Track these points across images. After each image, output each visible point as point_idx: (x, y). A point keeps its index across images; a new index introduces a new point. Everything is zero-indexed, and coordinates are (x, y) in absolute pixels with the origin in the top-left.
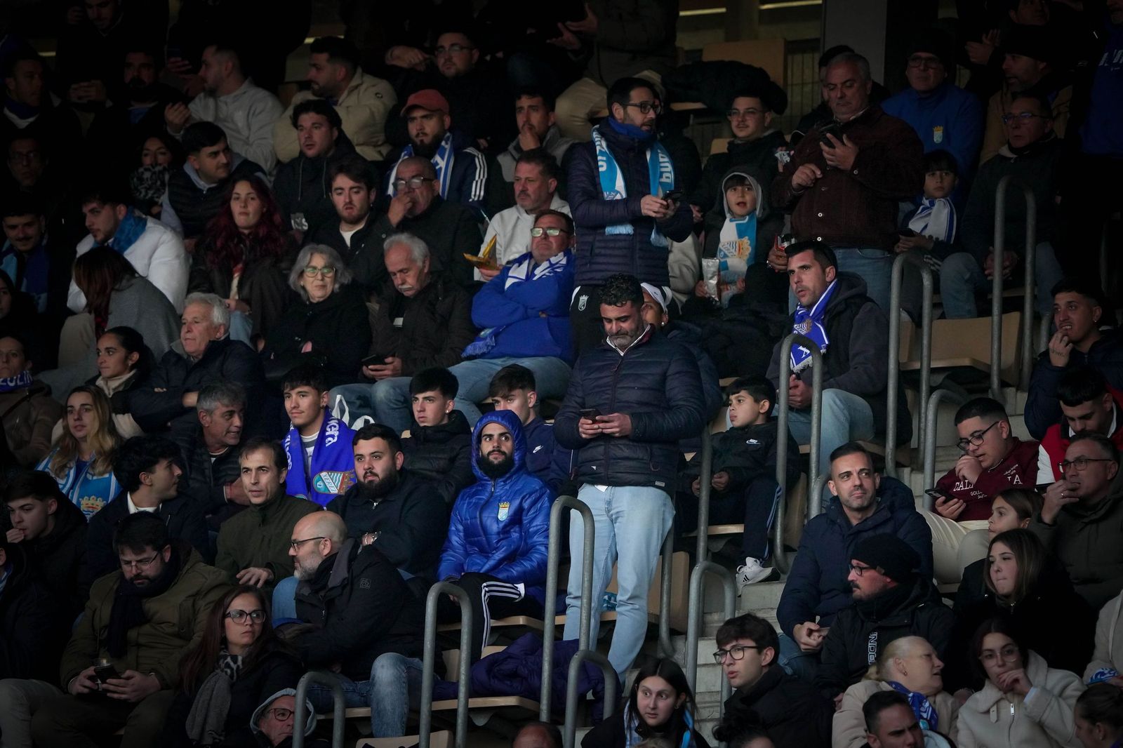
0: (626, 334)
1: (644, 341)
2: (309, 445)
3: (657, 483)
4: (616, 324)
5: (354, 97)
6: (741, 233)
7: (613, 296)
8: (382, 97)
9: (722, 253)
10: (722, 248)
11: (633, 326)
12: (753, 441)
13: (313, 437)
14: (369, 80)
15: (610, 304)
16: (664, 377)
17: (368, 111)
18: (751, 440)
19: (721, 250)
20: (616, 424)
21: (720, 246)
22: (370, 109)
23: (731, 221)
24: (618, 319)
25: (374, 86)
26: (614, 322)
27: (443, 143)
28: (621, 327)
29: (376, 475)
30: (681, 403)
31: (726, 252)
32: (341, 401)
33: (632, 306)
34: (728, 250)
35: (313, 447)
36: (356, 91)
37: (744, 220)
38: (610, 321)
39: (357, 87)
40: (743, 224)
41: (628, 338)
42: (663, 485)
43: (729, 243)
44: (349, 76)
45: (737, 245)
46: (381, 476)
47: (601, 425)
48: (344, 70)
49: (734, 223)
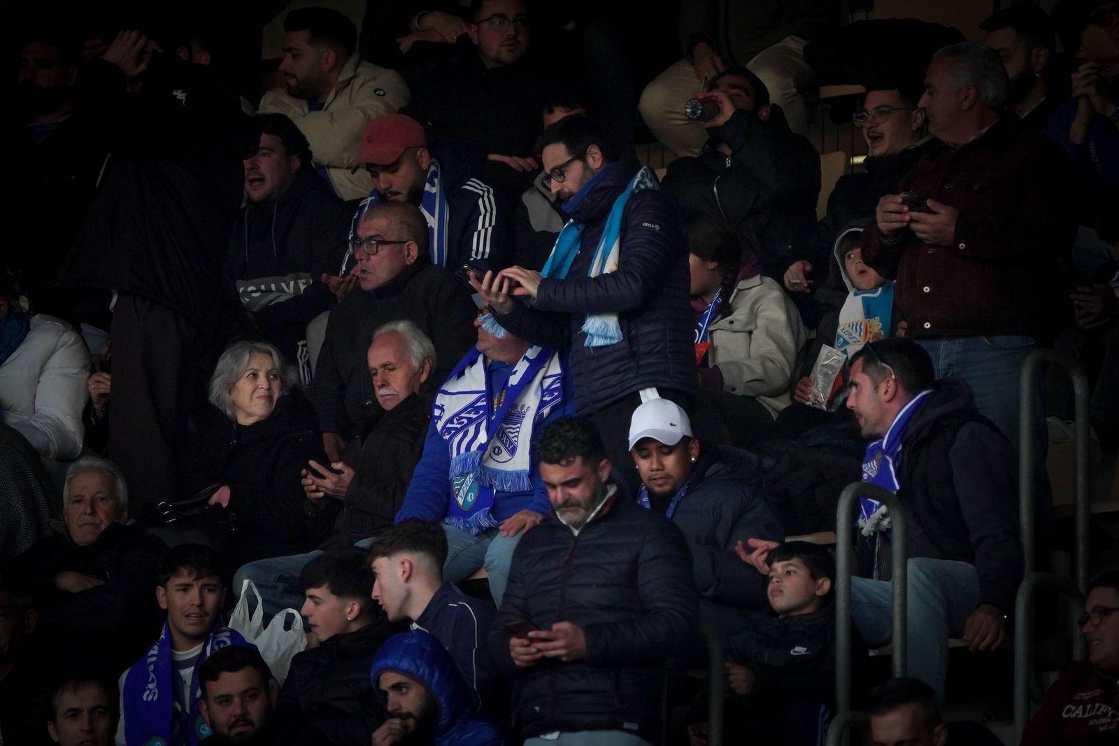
0: (577, 505)
1: (604, 512)
2: (186, 664)
3: (626, 725)
4: (562, 490)
5: (344, 98)
6: (869, 311)
7: (554, 451)
8: (384, 94)
9: (841, 340)
10: (841, 333)
11: (587, 494)
12: (800, 650)
13: (192, 653)
14: (366, 70)
15: (550, 462)
16: (635, 563)
17: (361, 115)
18: (797, 649)
19: (840, 336)
20: (561, 643)
21: (839, 331)
22: (364, 113)
23: (856, 294)
24: (566, 484)
25: (374, 79)
26: (559, 489)
27: (427, 187)
28: (570, 495)
29: (250, 723)
30: (660, 604)
31: (847, 338)
32: (250, 587)
33: (584, 464)
34: (850, 334)
35: (193, 668)
36: (347, 90)
37: (876, 292)
38: (554, 487)
39: (348, 83)
40: (874, 298)
41: (582, 511)
42: (635, 727)
43: (851, 326)
44: (338, 66)
45: (862, 327)
46: (257, 724)
47: (541, 645)
48: (332, 54)
49: (860, 297)
